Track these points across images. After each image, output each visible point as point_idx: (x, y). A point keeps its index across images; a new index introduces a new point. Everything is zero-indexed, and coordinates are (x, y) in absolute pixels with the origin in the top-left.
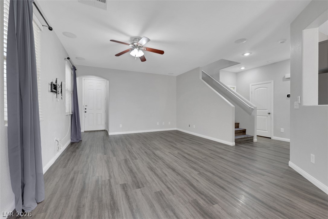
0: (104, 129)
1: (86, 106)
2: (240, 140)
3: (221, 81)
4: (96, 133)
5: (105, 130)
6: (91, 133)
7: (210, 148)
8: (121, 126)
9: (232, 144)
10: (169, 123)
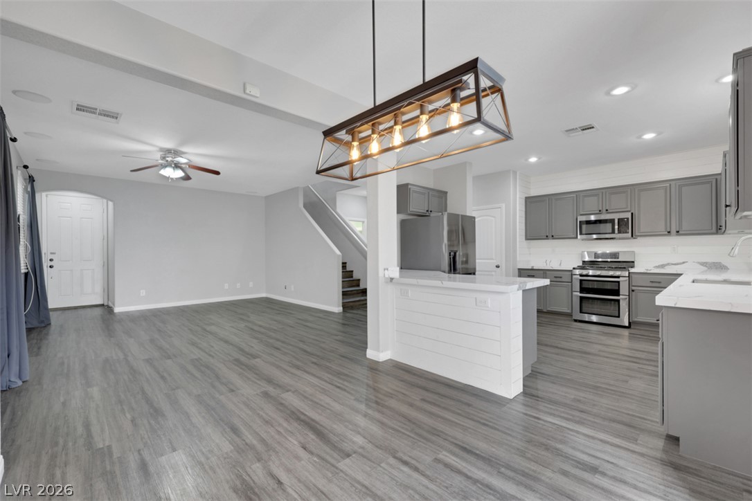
0: (99, 302)
1: (52, 253)
2: (351, 304)
3: (338, 210)
4: (81, 312)
5: (103, 305)
6: (67, 312)
7: (300, 317)
8: (143, 293)
9: (338, 309)
10: (251, 284)
